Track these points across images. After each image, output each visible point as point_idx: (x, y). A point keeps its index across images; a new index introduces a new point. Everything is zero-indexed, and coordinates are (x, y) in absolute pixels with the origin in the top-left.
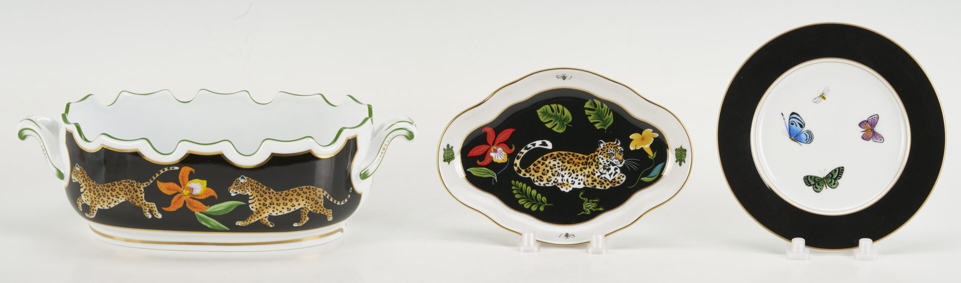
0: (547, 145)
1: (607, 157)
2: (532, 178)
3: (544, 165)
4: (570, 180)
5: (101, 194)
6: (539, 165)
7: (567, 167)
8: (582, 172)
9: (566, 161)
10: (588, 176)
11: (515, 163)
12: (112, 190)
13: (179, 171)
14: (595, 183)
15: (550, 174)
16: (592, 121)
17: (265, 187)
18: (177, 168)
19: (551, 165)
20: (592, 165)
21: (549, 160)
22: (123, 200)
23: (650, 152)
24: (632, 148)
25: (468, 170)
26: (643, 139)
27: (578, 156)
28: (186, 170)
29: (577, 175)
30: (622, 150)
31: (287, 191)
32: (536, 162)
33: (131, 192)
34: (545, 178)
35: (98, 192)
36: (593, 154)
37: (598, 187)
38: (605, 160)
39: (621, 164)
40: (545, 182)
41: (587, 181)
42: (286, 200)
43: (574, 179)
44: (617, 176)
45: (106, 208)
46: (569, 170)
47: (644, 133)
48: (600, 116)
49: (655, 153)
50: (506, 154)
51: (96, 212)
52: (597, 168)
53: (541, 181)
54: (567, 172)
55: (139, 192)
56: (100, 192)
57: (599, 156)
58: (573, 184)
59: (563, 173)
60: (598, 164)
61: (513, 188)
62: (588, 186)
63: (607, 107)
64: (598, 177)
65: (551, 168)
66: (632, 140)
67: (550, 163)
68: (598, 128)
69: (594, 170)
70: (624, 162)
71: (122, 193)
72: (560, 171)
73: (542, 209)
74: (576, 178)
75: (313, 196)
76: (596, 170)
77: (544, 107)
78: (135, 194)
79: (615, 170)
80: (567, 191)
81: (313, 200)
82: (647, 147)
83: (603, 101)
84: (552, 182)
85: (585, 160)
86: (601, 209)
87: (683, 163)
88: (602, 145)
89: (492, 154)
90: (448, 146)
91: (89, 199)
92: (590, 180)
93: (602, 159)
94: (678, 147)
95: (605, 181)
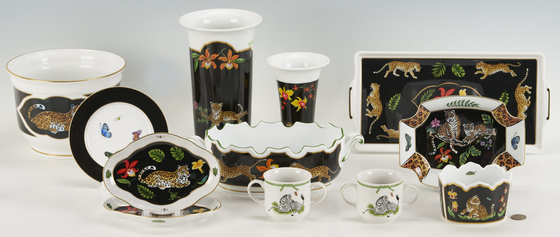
0: (153, 168)
1: (182, 173)
2: (147, 183)
3: (153, 177)
4: (164, 184)
5: (230, 172)
6: (150, 178)
7: (163, 178)
8: (170, 180)
9: (163, 175)
10: (173, 182)
11: (139, 176)
12: (235, 170)
13: (266, 161)
14: (176, 185)
15: (155, 182)
16: (174, 157)
17: (304, 167)
18: (266, 160)
19: (156, 177)
20: (175, 177)
21: (154, 175)
22: (241, 174)
23: (201, 170)
24: (193, 169)
25: (117, 180)
26: (198, 164)
27: (168, 173)
28: (270, 160)
29: (168, 182)
30: (189, 169)
31: (313, 169)
32: (148, 176)
33: (244, 171)
34: (153, 183)
35: (228, 171)
36: (175, 172)
37: (177, 187)
38: (181, 174)
39: (188, 176)
40: (153, 185)
41: (172, 184)
42: (313, 172)
43: (166, 184)
44: (186, 182)
45: (232, 178)
46: (164, 179)
47: (199, 161)
48: (178, 154)
49: (204, 171)
50: (134, 172)
51: (226, 180)
52: (177, 178)
53: (151, 185)
54: (163, 180)
55: (248, 171)
56: (230, 171)
57: (178, 173)
58: (166, 186)
59: (161, 181)
60: (178, 176)
61: (138, 188)
62: (173, 187)
63: (181, 150)
64: (178, 182)
65: (156, 179)
66: (193, 165)
67: (155, 176)
68: (177, 160)
69: (175, 179)
70: (189, 175)
71: (240, 171)
72: (160, 180)
73: (151, 198)
74: (167, 183)
75: (324, 170)
76: (177, 179)
77: (152, 151)
78: (246, 171)
79: (185, 179)
80: (163, 189)
81: (324, 172)
82: (200, 168)
83: (179, 147)
84: (156, 185)
85: (172, 175)
86: (179, 197)
87: (216, 175)
88: (179, 168)
89: (128, 173)
90: (108, 170)
91: (224, 174)
92: (174, 184)
93: (180, 174)
94: (214, 168)
95: (181, 184)
